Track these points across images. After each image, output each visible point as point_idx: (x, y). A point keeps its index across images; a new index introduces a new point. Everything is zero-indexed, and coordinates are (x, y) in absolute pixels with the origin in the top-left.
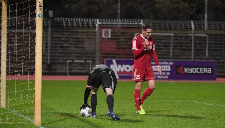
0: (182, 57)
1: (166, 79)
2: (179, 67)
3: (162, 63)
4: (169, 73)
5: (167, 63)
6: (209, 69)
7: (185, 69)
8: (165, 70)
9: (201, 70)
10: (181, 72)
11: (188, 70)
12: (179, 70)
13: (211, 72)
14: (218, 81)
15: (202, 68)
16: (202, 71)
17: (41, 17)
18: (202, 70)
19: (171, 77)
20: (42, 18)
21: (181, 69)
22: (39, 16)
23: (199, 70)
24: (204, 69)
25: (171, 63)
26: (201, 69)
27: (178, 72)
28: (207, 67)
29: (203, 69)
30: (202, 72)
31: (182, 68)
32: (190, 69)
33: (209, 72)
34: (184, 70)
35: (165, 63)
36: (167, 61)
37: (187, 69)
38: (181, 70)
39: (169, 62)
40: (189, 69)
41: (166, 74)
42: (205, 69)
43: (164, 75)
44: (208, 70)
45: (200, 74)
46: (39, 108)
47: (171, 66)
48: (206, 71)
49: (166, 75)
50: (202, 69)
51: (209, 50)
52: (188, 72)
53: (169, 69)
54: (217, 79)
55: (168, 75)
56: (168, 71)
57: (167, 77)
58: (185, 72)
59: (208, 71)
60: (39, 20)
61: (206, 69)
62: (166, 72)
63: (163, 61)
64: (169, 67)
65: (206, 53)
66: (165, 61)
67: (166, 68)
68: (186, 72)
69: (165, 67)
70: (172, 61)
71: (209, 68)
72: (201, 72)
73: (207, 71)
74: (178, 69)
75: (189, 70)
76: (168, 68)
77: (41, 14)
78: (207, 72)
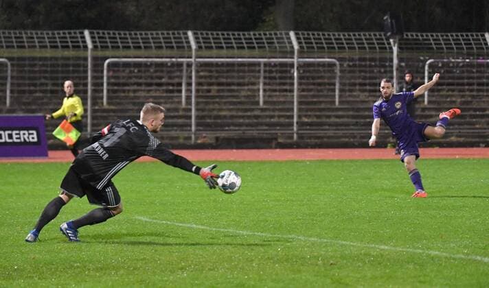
6: (32, 134)
9: (14, 136)
13: (36, 140)
14: (51, 158)
15: (17, 132)
16: (17, 138)
18: (18, 136)
23: (10, 136)
24: (22, 132)
26: (14, 132)
28: (28, 129)
29: (19, 134)
30: (18, 141)
33: (31, 140)
42: (24, 134)
44: (29, 134)
45: (14, 143)
48: (26, 136)
50: (16, 134)
51: (12, 92)
54: (51, 153)
59: (31, 136)
61: (26, 132)
65: (5, 98)
71: (31, 132)
72: (16, 140)
73: (28, 138)
78: (27, 140)
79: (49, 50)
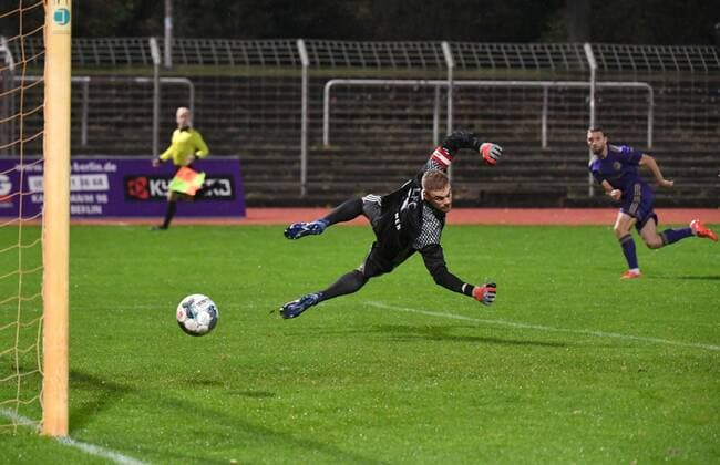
0: (118, 146)
1: (96, 216)
2: (133, 178)
3: (83, 168)
4: (103, 199)
5: (99, 167)
6: (223, 185)
7: (152, 182)
8: (92, 187)
10: (141, 192)
11: (160, 187)
12: (134, 187)
13: (229, 193)
14: (250, 219)
17: (66, 23)
19: (110, 211)
20: (68, 27)
21: (140, 183)
22: (58, 17)
24: (209, 182)
25: (111, 167)
27: (132, 192)
28: (217, 177)
31: (143, 180)
32: (167, 184)
33: (223, 194)
34: (148, 188)
35: (92, 166)
36: (97, 162)
37: (158, 183)
38: (138, 188)
39: (103, 163)
40: (164, 183)
41: (95, 200)
43: (89, 204)
46: (60, 369)
47: (110, 174)
49: (95, 203)
52: (160, 193)
53: (105, 186)
54: (250, 212)
55: (102, 204)
56: (101, 192)
57: (98, 209)
58: (153, 193)
60: (59, 33)
62: (95, 193)
63: (86, 162)
64: (104, 178)
66: (92, 160)
67: (95, 183)
68: (157, 194)
69: (90, 178)
70: (113, 162)
74: (131, 184)
75: (164, 187)
76: (101, 182)
77: (66, 12)
78: (217, 193)
79: (248, 67)
